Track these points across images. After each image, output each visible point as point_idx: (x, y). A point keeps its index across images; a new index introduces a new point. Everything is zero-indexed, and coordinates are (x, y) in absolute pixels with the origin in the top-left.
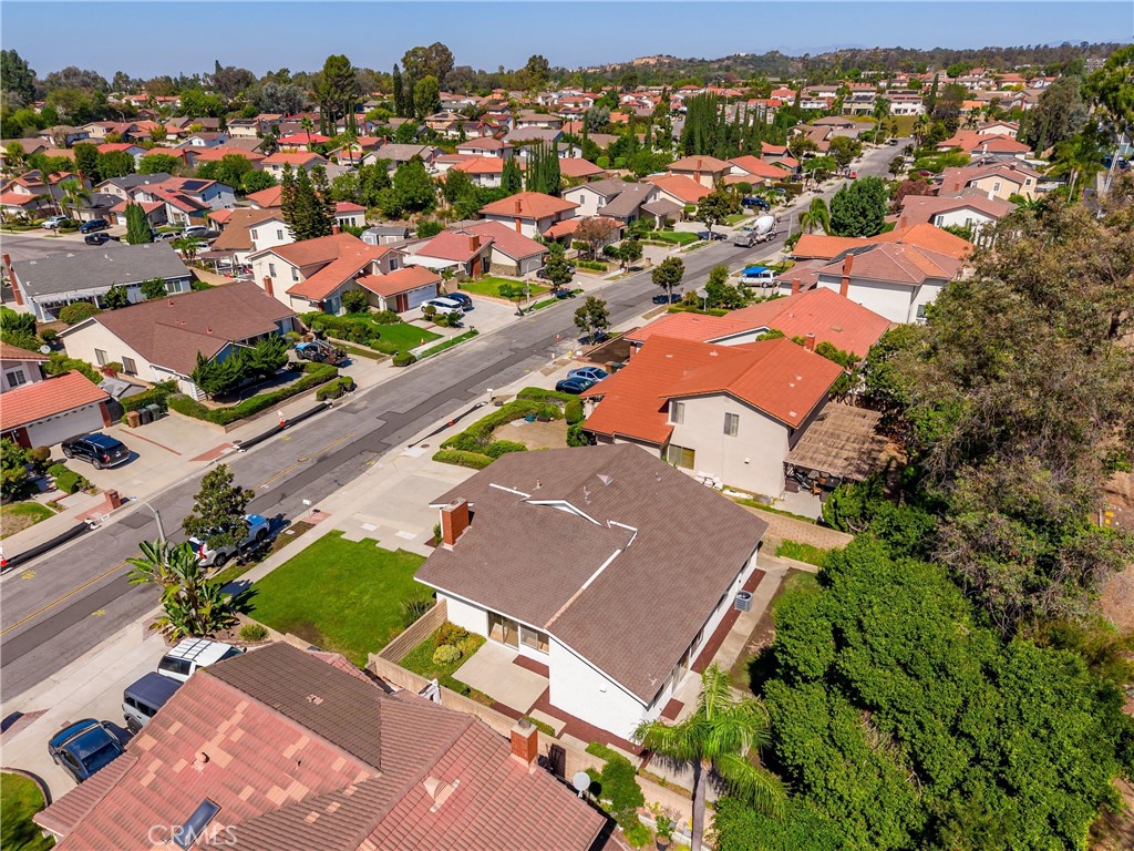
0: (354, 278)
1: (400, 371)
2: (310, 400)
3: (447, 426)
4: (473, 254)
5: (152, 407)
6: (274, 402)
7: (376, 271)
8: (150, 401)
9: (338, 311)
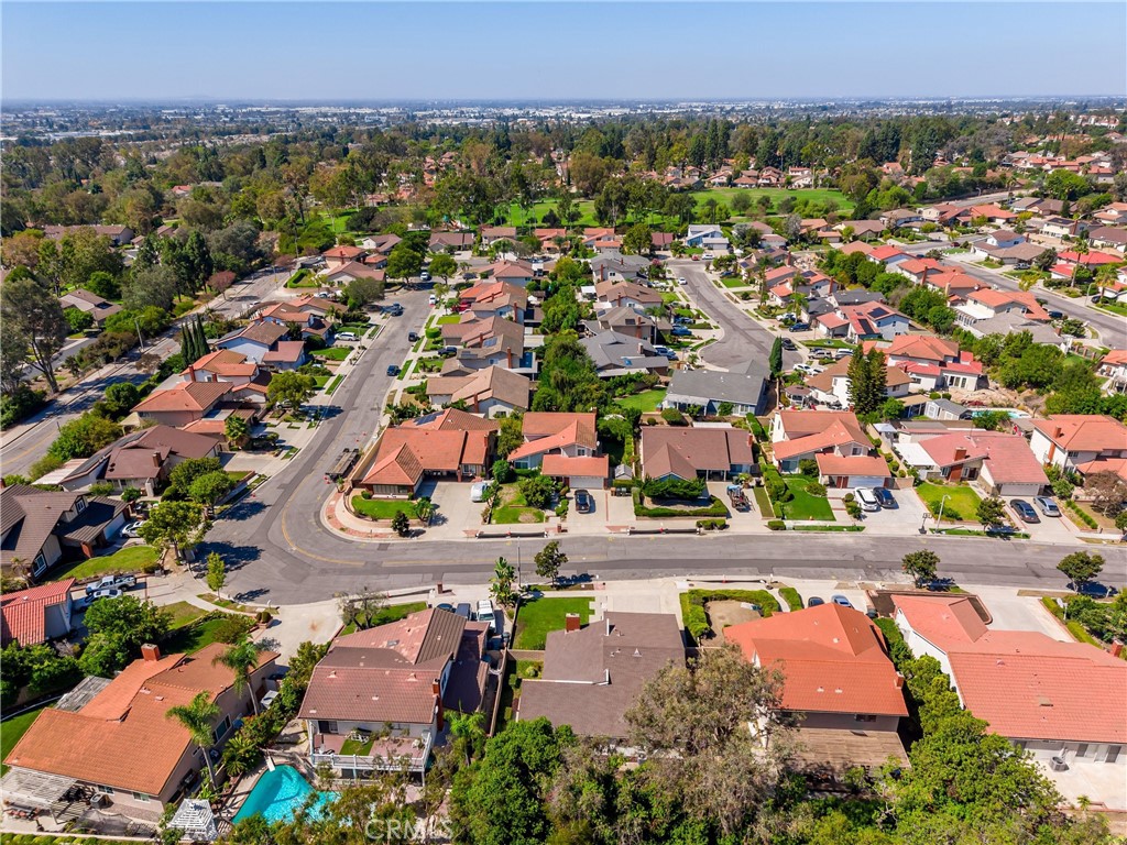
0: (816, 452)
1: (768, 532)
2: (691, 523)
3: (721, 582)
4: (953, 462)
5: (624, 489)
6: (672, 515)
7: (837, 453)
8: (624, 486)
9: (794, 469)
